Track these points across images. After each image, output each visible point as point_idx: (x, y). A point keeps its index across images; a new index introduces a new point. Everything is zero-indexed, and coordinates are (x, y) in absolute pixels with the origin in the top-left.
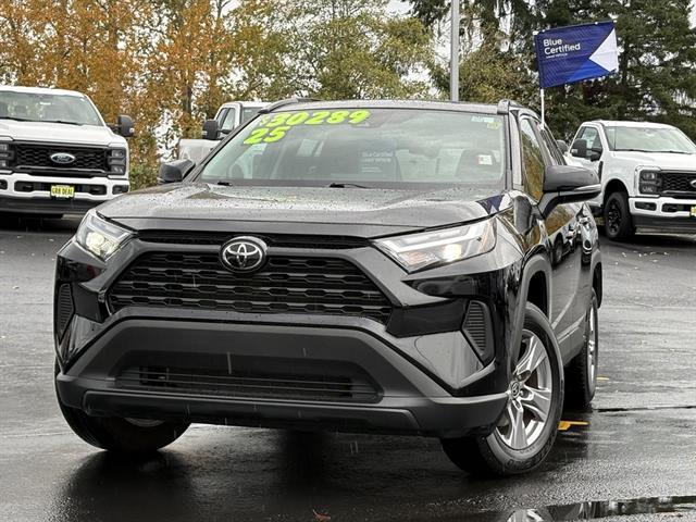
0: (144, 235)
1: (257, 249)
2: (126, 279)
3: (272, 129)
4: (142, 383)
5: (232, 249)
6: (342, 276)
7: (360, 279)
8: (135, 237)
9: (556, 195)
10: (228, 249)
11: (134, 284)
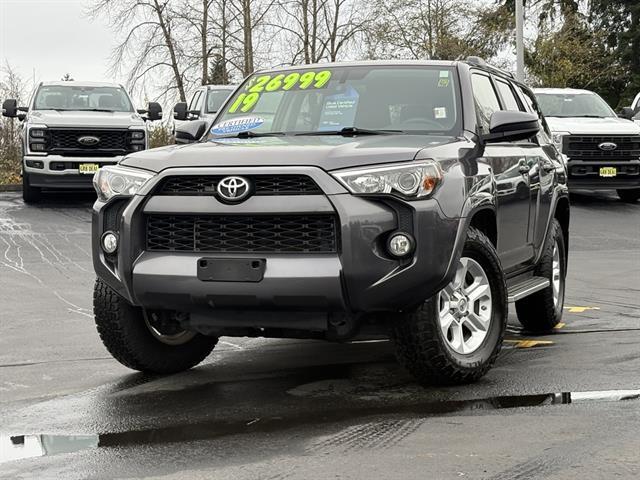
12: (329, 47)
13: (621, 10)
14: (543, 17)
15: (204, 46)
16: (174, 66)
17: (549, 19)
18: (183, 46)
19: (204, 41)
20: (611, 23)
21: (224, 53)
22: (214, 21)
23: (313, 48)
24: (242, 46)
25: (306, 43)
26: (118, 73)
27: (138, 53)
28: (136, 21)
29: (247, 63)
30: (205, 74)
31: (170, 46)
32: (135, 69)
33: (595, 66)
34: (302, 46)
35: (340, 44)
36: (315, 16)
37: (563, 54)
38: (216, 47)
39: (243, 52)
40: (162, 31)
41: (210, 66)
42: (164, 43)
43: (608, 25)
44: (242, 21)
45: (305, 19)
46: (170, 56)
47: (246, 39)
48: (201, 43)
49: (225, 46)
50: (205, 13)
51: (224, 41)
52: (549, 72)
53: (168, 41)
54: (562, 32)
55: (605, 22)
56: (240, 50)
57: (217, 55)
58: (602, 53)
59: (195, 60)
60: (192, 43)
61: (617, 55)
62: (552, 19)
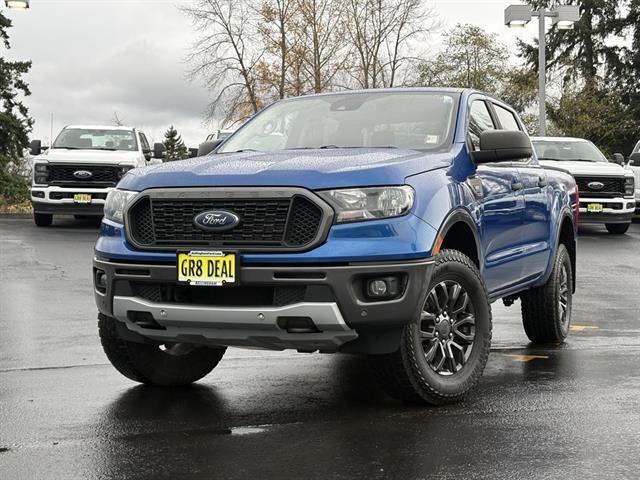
13: (633, 74)
14: (567, 79)
17: (571, 81)
20: (624, 85)
22: (289, 83)
27: (228, 109)
28: (226, 83)
31: (254, 103)
33: (610, 120)
36: (374, 78)
40: (247, 90)
43: (621, 87)
44: (314, 82)
45: (366, 81)
50: (283, 76)
52: (570, 126)
53: (252, 99)
54: (583, 92)
55: (619, 84)
58: (617, 110)
61: (629, 112)
62: (575, 82)
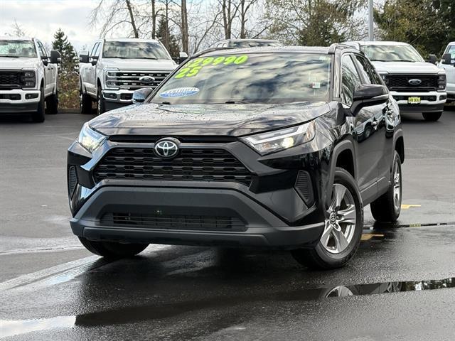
0: (113, 138)
1: (174, 145)
2: (103, 164)
3: (191, 69)
4: (115, 222)
5: (160, 145)
6: (223, 159)
7: (233, 161)
8: (108, 139)
9: (361, 102)
10: (158, 145)
11: (107, 167)
12: (240, 9)
15: (153, 9)
16: (133, 23)
18: (139, 9)
19: (153, 6)
21: (167, 14)
23: (229, 10)
24: (180, 9)
25: (224, 6)
26: (94, 28)
27: (108, 14)
29: (183, 21)
30: (154, 29)
31: (130, 9)
32: (106, 25)
33: (425, 23)
34: (221, 9)
35: (248, 7)
37: (403, 15)
38: (161, 9)
39: (180, 13)
41: (157, 23)
42: (126, 7)
46: (129, 16)
47: (182, 4)
48: (151, 7)
49: (167, 9)
51: (167, 5)
52: (392, 27)
53: (128, 6)
56: (178, 12)
57: (162, 15)
58: (430, 13)
59: (147, 19)
60: (145, 7)
